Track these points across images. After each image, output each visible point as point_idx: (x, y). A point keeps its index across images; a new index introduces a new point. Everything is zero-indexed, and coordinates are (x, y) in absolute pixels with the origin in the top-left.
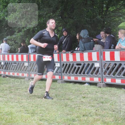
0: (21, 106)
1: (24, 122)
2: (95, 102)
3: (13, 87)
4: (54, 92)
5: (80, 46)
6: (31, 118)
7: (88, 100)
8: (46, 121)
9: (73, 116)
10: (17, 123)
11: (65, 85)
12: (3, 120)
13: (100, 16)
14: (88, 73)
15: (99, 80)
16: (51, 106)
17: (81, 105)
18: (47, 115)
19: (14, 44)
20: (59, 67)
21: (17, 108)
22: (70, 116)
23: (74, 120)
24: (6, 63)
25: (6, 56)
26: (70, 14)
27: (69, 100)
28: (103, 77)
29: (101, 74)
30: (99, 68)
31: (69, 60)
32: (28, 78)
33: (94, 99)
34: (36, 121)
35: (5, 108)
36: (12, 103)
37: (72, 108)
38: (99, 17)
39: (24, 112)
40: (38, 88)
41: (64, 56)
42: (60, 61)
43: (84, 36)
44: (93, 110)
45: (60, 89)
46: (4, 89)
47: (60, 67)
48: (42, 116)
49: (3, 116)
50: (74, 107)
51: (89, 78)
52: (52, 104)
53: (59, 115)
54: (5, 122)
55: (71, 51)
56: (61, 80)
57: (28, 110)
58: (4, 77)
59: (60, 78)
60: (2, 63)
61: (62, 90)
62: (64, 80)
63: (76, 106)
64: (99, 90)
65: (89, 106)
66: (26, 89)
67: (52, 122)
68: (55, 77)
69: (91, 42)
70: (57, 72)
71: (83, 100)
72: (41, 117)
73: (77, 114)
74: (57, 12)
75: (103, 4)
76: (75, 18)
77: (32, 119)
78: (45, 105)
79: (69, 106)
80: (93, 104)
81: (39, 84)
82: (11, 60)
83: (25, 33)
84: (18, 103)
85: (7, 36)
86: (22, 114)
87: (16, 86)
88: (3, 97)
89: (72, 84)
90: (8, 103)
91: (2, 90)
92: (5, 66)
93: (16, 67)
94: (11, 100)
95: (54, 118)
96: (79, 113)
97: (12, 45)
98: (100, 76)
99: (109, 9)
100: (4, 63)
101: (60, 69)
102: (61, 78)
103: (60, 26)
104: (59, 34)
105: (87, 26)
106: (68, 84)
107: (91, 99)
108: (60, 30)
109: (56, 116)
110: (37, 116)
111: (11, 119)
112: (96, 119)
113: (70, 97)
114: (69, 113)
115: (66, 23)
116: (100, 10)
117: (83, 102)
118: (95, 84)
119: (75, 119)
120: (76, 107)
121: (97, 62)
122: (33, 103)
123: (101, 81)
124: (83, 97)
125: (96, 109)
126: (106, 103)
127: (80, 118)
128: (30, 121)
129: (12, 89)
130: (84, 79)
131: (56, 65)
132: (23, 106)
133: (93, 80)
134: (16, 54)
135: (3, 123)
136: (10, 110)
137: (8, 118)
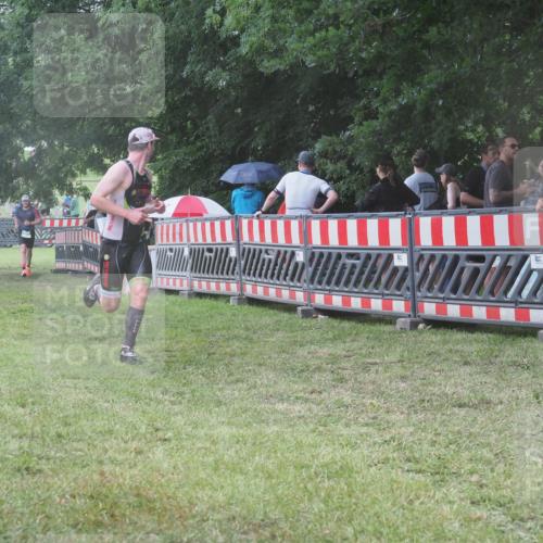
0: (388, 438)
1: (403, 507)
3: (348, 357)
4: (527, 379)
6: (432, 494)
8: (501, 506)
10: (372, 512)
12: (316, 499)
16: (516, 442)
18: (502, 479)
19: (348, 172)
21: (370, 446)
24: (313, 254)
25: (316, 225)
32: (408, 320)
35: (320, 446)
36: (347, 425)
39: (400, 467)
40: (456, 362)
46: (308, 366)
48: (481, 486)
49: (311, 479)
54: (322, 505)
57: (417, 456)
58: (307, 314)
60: (300, 257)
66: (404, 367)
67: (525, 513)
68: (528, 313)
70: (534, 292)
72: (474, 487)
77: (439, 495)
78: (489, 436)
81: (459, 347)
82: (334, 240)
83: (393, 121)
84: (371, 429)
85: (316, 138)
86: (393, 475)
87: (361, 354)
88: (307, 400)
90: (332, 426)
91: (302, 371)
92: (311, 269)
93: (357, 271)
94: (343, 415)
97: (340, 178)
100: (305, 255)
104: (540, 125)
110: (460, 483)
111: (350, 496)
122: (436, 426)
128: (429, 505)
129: (343, 365)
131: (533, 264)
132: (393, 439)
134: (356, 218)
135: (316, 510)
136: (342, 458)
137: (333, 489)
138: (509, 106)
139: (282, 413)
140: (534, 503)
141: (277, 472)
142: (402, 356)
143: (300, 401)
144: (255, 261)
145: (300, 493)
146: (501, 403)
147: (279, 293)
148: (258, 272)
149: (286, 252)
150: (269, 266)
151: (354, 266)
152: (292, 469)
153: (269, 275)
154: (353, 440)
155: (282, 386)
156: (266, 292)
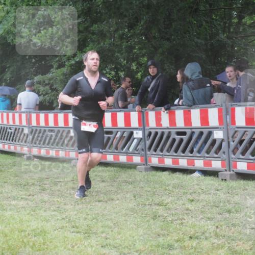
0: (64, 217)
1: (69, 249)
2: (214, 210)
3: (48, 178)
4: (131, 188)
5: (185, 97)
6: (83, 243)
7: (200, 205)
8: (115, 247)
9: (169, 238)
10: (54, 252)
11: (152, 176)
13: (225, 35)
14: (199, 152)
15: (223, 165)
16: (124, 218)
17: (186, 216)
18: (116, 235)
19: (50, 91)
20: (141, 139)
21: (55, 221)
22: (163, 239)
23: (170, 247)
25: (34, 116)
26: (163, 32)
27: (161, 205)
28: (231, 159)
29: (226, 153)
30: (223, 140)
31: (161, 125)
33: (212, 204)
34: (94, 249)
35: (31, 221)
36: (45, 211)
37: (167, 221)
38: (223, 36)
39: (69, 231)
40: (98, 181)
41: (152, 115)
42: (142, 127)
43: (192, 76)
44: (210, 227)
45: (142, 184)
46: (28, 183)
47: (143, 139)
48: (107, 239)
49: (26, 237)
50: (171, 219)
51: (202, 161)
52: (127, 215)
53: (140, 236)
54: (30, 249)
55: (166, 106)
56: (144, 165)
57: (77, 225)
58: (29, 158)
59: (142, 160)
60: (26, 131)
61: (146, 186)
62: (151, 164)
63: (176, 218)
64: (223, 186)
65: (202, 218)
66: (74, 183)
67: (126, 251)
68: (132, 158)
69: (207, 88)
70: (136, 149)
71: (189, 206)
72: (103, 239)
73: (178, 234)
74: (138, 27)
75: (233, 9)
76: (174, 40)
77: (86, 243)
78: (112, 215)
79: (161, 218)
80: (209, 215)
81: (100, 174)
82: (42, 123)
83: (73, 69)
84: (56, 212)
85: (35, 75)
86: (66, 235)
87: (54, 177)
88: (26, 199)
89: (166, 173)
90: (38, 212)
91: (25, 185)
93: (53, 138)
94: (43, 206)
95: (130, 243)
96: (181, 233)
97: (46, 94)
98: (225, 156)
99: (243, 20)
100: (29, 130)
101: (143, 143)
102: (146, 161)
103: (143, 56)
104: (141, 71)
105: (197, 55)
106: (160, 174)
107: (207, 204)
108: (143, 64)
109: (135, 237)
110: (97, 237)
111: (44, 244)
112: (216, 244)
113: (163, 200)
114: (162, 232)
115: (156, 49)
116: (225, 23)
117: (190, 210)
118: (214, 174)
119: (172, 244)
120: (176, 220)
121: (218, 128)
122: (87, 211)
123: (227, 168)
124: (189, 199)
125: (217, 225)
126: (237, 212)
127: (184, 242)
128: (81, 248)
129: (45, 182)
130: (191, 163)
131: (135, 135)
132: (67, 217)
133: (210, 165)
134: (53, 113)
135: (28, 252)
136: (42, 226)
137: (36, 242)
138: (127, 62)
139: (14, 206)
140: (130, 246)
141: (9, 233)
142: (73, 178)
143: (23, 200)
144: (4, 133)
145: (20, 243)
146: (118, 200)
147: (15, 148)
148: (5, 138)
149: (19, 129)
150: (11, 135)
151: (52, 136)
152: (17, 232)
153: (11, 140)
154: (48, 218)
155: (15, 193)
156: (9, 148)
